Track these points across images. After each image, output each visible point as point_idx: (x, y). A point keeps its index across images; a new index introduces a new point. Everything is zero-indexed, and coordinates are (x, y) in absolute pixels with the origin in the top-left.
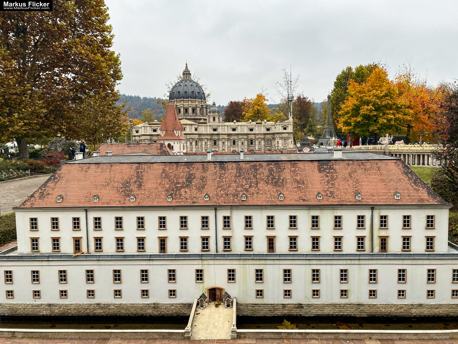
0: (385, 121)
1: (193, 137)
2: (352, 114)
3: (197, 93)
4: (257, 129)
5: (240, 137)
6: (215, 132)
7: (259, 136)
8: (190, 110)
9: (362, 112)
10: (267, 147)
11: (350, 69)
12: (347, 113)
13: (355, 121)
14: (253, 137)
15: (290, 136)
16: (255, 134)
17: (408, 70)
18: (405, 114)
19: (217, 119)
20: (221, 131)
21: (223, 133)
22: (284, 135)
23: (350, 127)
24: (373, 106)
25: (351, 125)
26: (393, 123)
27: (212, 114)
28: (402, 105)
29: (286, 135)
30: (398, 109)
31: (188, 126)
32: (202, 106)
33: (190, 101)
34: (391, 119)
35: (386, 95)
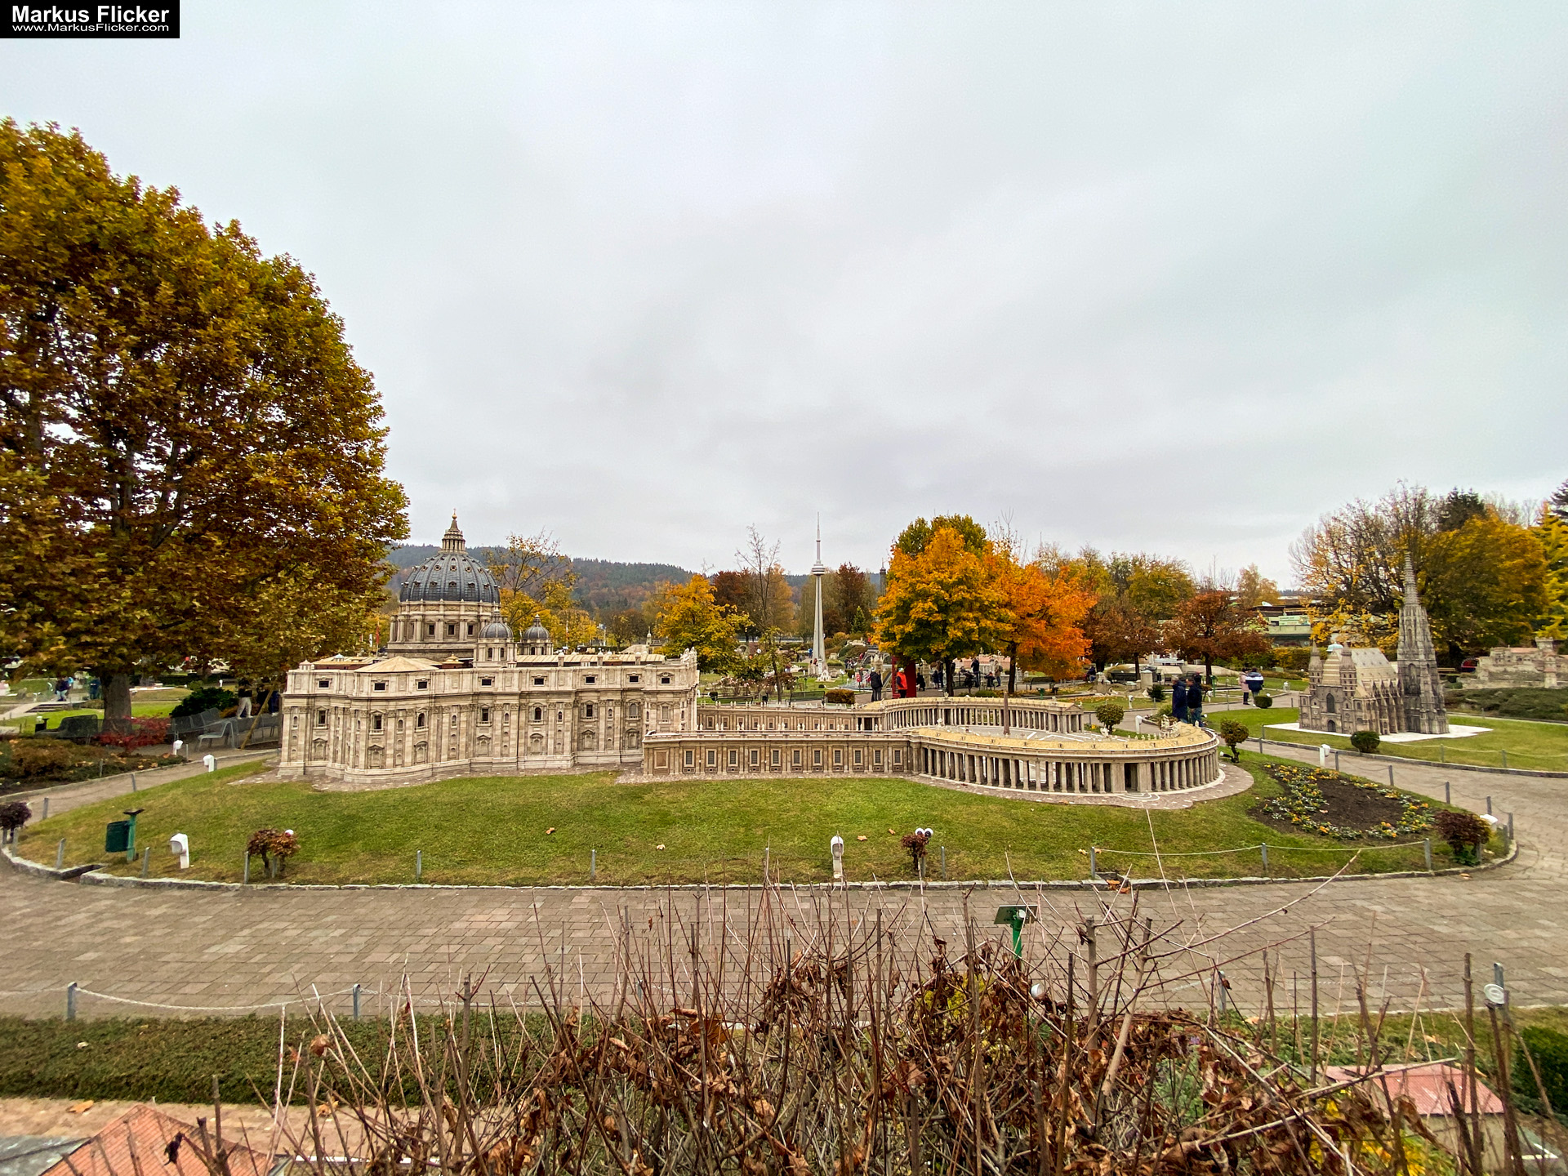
0: (959, 634)
1: (407, 707)
2: (898, 616)
3: (482, 588)
4: (603, 677)
5: (554, 700)
6: (487, 689)
7: (610, 696)
8: (440, 629)
9: (913, 614)
10: (630, 722)
11: (922, 522)
12: (889, 614)
13: (902, 632)
14: (592, 698)
15: (677, 700)
16: (597, 691)
17: (1006, 532)
18: (1000, 620)
19: (496, 653)
20: (500, 685)
21: (508, 690)
22: (661, 698)
23: (894, 644)
24: (935, 602)
25: (895, 639)
26: (975, 637)
27: (485, 641)
28: (993, 602)
29: (668, 698)
30: (984, 610)
31: (393, 679)
32: (479, 616)
33: (442, 607)
34: (972, 631)
35: (960, 582)
